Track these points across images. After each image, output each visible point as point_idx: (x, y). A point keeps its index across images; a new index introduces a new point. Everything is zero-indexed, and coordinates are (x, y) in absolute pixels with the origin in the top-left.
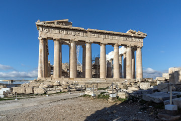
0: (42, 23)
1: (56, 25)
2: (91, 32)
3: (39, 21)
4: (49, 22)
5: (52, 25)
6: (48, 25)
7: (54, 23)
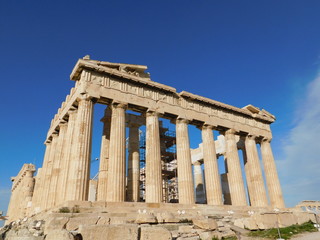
0: (92, 64)
1: (122, 73)
2: (187, 98)
3: (87, 57)
4: (108, 63)
5: (114, 71)
6: (107, 70)
7: (117, 68)
